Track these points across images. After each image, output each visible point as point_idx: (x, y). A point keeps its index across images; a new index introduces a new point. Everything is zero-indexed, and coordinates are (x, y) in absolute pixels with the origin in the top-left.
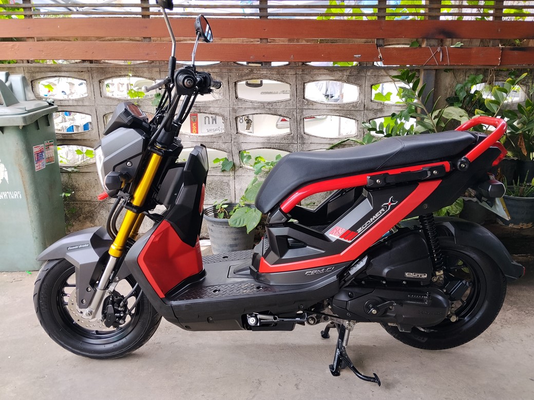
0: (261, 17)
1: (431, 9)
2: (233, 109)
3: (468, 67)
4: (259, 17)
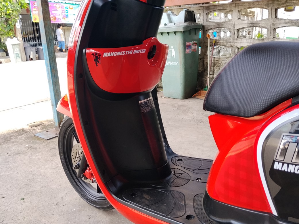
2: (273, 24)
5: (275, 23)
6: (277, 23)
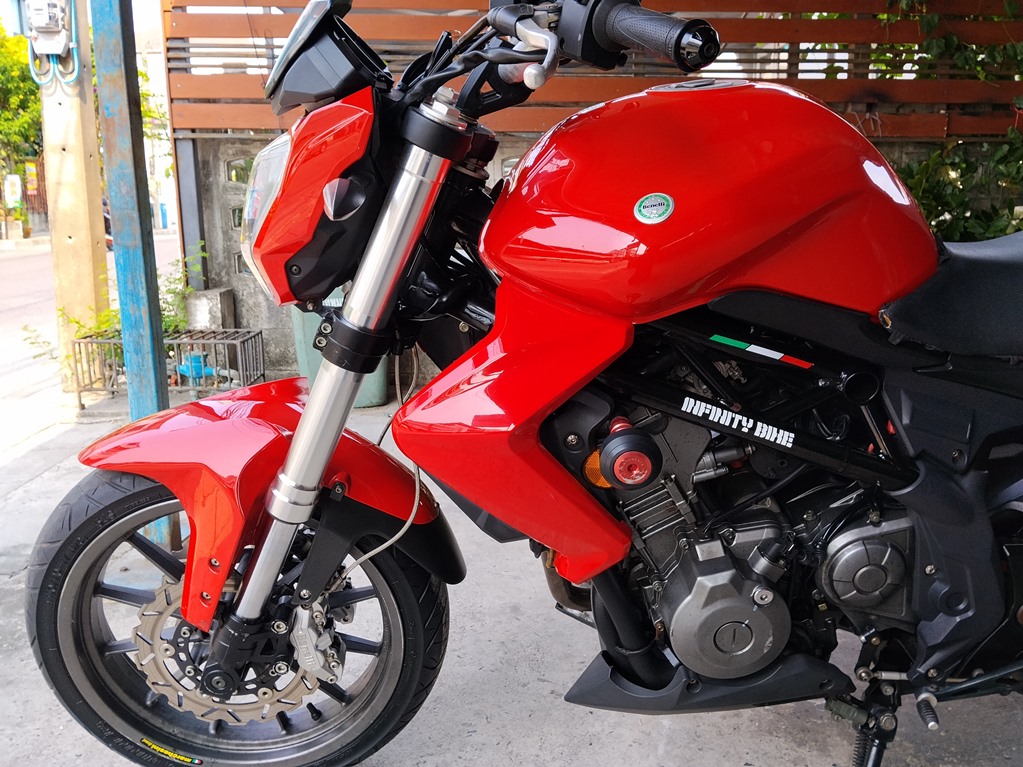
0: (636, 74)
1: (856, 65)
3: (906, 140)
4: (633, 75)
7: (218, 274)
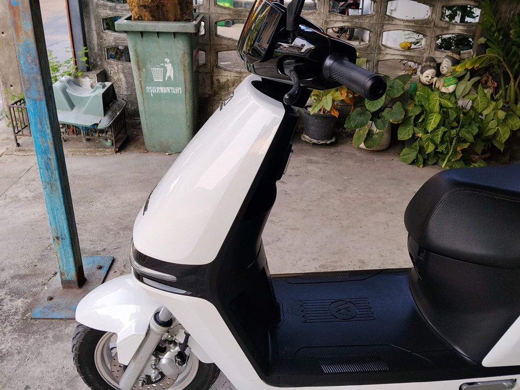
2: (326, 21)
5: (328, 20)
6: (331, 20)
7: (95, 60)
